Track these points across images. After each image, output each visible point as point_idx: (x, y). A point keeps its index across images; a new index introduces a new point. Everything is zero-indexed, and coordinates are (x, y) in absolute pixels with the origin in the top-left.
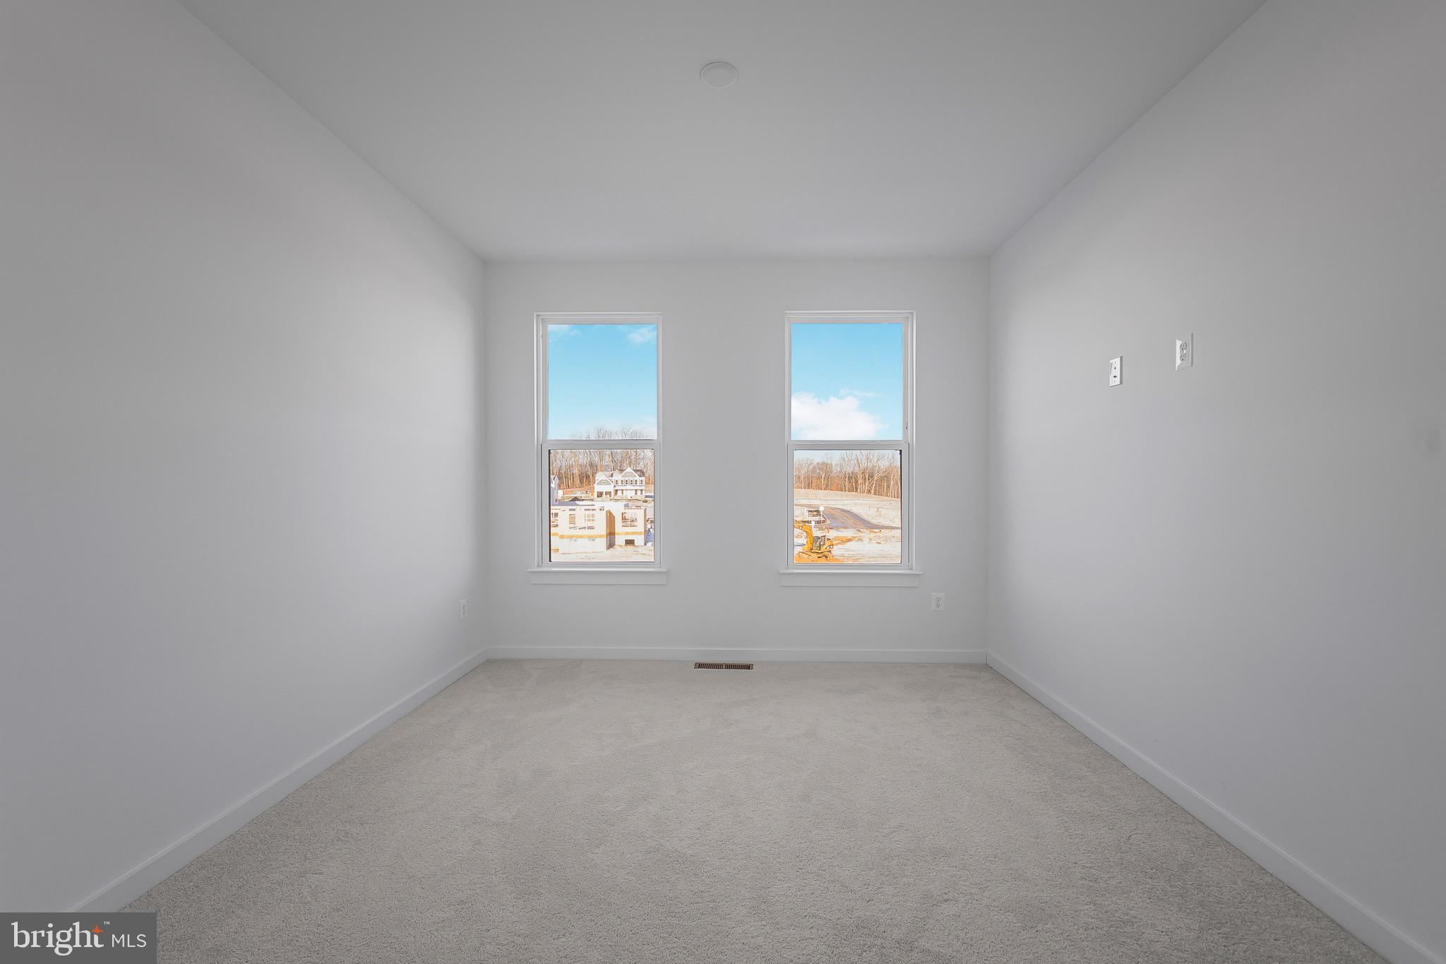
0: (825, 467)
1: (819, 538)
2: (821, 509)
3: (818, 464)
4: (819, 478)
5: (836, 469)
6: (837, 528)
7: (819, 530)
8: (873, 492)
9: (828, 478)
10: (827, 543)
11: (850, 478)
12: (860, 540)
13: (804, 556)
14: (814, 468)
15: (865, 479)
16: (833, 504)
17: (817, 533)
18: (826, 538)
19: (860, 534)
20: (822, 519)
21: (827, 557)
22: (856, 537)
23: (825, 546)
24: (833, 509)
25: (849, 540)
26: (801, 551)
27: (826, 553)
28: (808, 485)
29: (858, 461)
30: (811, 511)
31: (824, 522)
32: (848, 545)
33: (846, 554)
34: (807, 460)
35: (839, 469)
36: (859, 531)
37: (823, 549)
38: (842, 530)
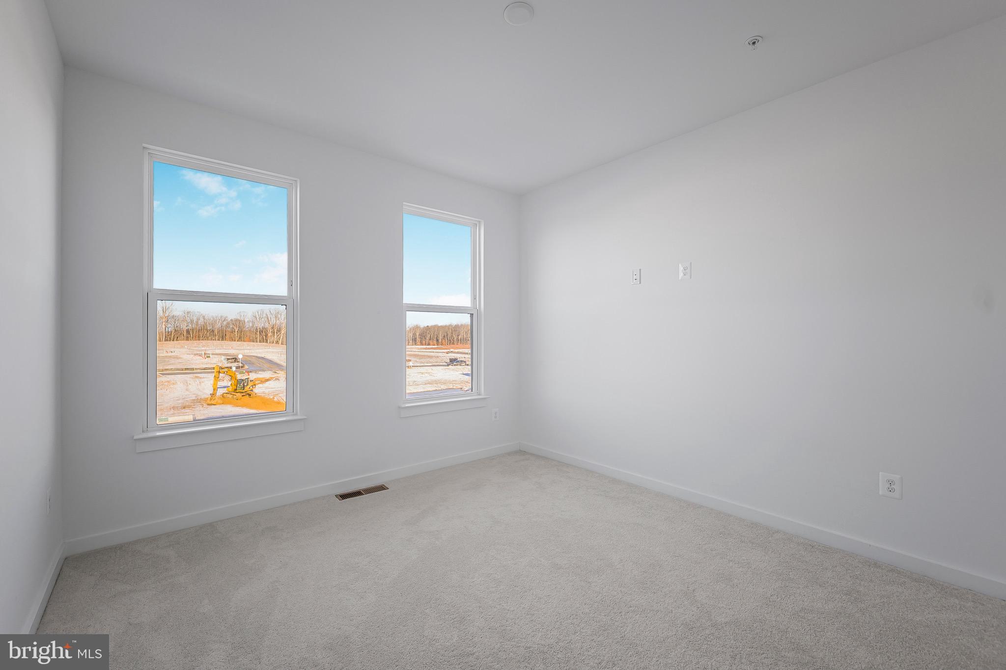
0: (238, 323)
1: (243, 380)
2: (240, 356)
3: (231, 320)
4: (233, 332)
5: (248, 325)
6: (256, 372)
7: (240, 374)
8: (280, 342)
9: (241, 331)
10: (250, 384)
11: (261, 332)
12: (277, 379)
13: (228, 395)
14: (228, 323)
15: (274, 333)
16: (247, 352)
17: (239, 377)
18: (249, 380)
19: (276, 375)
20: (241, 365)
21: (250, 395)
22: (273, 378)
23: (249, 386)
24: (248, 356)
25: (267, 380)
26: (227, 392)
27: (249, 392)
28: (223, 338)
29: (268, 318)
30: (229, 359)
31: (242, 367)
32: (268, 383)
33: (267, 391)
34: (221, 317)
35: (251, 325)
36: (276, 373)
37: (247, 389)
38: (260, 372)
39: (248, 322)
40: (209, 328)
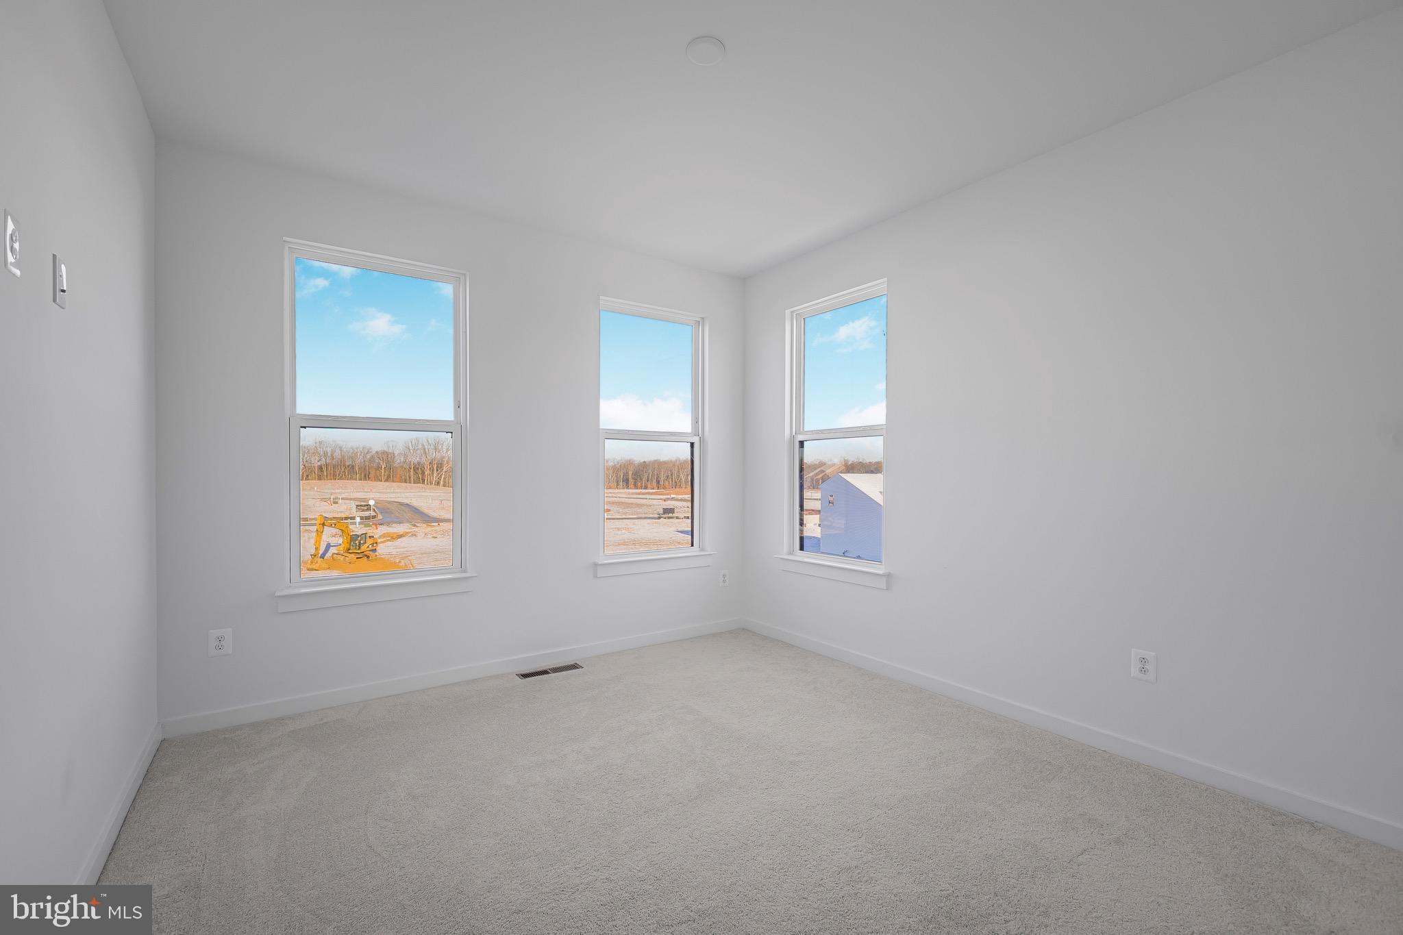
0: (386, 456)
1: (358, 536)
2: (372, 503)
3: (377, 452)
4: (378, 468)
5: (399, 460)
6: (388, 524)
7: (365, 527)
8: (442, 483)
9: (390, 468)
10: (369, 541)
11: (416, 469)
12: (414, 535)
13: (339, 557)
14: (372, 457)
15: (433, 471)
16: (383, 497)
17: (357, 529)
18: (368, 535)
19: (416, 529)
20: (373, 513)
21: (368, 557)
22: (409, 533)
23: (366, 545)
24: (389, 502)
25: (400, 536)
26: (336, 552)
27: (368, 552)
28: (365, 476)
29: (424, 449)
30: (361, 506)
31: (374, 517)
32: (399, 542)
33: (394, 552)
34: (363, 448)
35: (402, 459)
36: (415, 526)
37: (364, 548)
38: (394, 525)
39: (400, 454)
40: (347, 464)
